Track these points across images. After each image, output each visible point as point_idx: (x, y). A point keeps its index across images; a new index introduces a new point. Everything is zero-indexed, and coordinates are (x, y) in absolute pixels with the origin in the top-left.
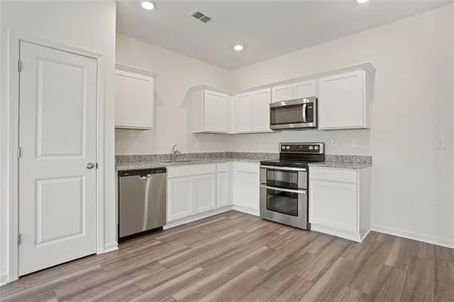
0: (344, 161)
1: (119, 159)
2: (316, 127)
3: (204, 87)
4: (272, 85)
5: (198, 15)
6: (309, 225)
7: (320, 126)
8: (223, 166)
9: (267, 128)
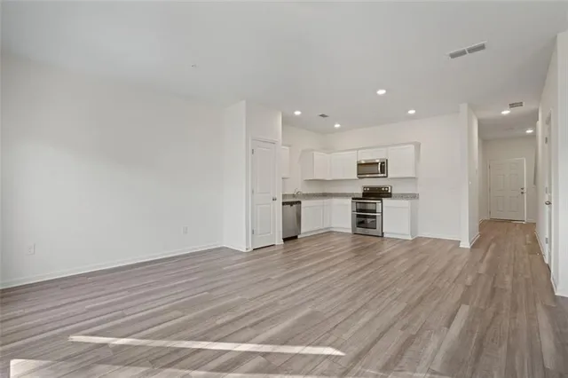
0: (403, 196)
1: (284, 196)
2: (386, 177)
3: (313, 150)
4: (358, 150)
5: (323, 116)
6: (383, 233)
7: (390, 176)
8: (326, 201)
9: (355, 176)
